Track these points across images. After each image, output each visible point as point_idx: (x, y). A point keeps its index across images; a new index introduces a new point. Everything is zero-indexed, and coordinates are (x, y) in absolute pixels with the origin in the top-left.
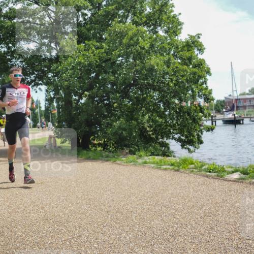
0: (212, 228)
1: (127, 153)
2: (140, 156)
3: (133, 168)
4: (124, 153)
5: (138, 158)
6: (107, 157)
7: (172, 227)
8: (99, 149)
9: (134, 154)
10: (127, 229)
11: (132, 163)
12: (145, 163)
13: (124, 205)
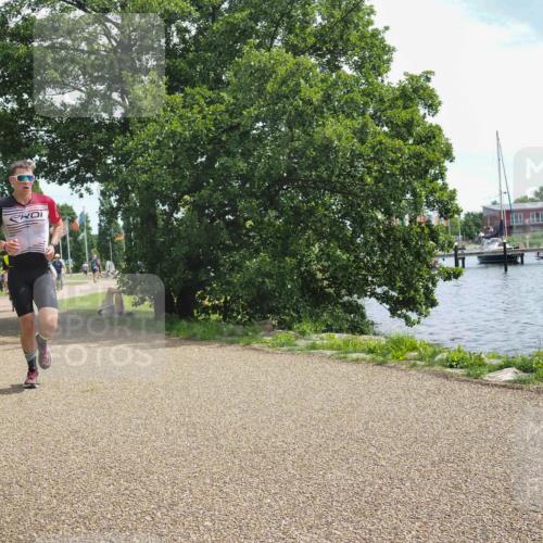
0: (456, 487)
1: (274, 326)
2: (303, 333)
3: (286, 359)
4: (269, 326)
5: (297, 338)
6: (232, 334)
7: (370, 485)
8: (214, 317)
9: (290, 329)
10: (274, 488)
11: (285, 348)
12: (313, 347)
13: (268, 438)
